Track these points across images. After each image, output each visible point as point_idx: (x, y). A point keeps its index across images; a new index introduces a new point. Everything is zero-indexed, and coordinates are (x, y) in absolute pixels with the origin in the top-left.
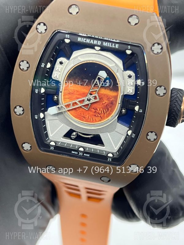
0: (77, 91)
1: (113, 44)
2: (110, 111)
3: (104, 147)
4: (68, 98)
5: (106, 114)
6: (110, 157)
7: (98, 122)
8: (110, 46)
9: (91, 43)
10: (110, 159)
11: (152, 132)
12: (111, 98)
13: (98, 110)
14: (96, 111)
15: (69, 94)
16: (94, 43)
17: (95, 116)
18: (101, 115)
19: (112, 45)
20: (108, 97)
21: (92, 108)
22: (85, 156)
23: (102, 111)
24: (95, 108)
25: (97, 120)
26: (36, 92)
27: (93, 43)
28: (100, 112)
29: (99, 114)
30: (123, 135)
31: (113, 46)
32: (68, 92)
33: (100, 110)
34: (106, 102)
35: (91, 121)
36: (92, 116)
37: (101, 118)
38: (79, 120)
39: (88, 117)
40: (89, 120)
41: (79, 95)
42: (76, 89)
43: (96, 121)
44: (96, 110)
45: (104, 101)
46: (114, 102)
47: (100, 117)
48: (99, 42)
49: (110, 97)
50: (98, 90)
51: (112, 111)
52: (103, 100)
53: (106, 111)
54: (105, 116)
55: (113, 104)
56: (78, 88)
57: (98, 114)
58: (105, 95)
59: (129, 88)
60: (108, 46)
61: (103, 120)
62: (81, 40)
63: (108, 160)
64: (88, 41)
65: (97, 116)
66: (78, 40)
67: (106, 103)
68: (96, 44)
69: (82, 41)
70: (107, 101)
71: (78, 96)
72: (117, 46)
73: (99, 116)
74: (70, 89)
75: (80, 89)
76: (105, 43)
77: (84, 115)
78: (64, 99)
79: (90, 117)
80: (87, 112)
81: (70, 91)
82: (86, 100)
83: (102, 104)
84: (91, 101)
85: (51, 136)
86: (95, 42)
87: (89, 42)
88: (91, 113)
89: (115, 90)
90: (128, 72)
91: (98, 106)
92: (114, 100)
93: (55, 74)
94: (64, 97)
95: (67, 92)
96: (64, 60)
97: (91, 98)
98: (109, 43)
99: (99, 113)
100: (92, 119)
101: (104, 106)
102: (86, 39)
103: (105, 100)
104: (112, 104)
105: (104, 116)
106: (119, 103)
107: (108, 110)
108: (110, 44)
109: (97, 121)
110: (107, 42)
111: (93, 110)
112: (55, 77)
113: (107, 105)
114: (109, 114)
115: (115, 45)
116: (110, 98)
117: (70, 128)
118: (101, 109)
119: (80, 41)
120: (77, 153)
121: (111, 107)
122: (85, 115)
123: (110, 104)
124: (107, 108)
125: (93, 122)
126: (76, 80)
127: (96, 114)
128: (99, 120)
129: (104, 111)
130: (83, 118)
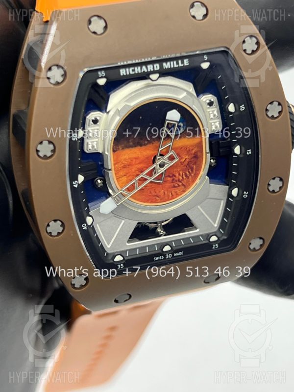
0: (136, 158)
1: (180, 62)
2: (196, 171)
3: (198, 230)
4: (125, 175)
5: (190, 177)
6: (215, 242)
7: (181, 194)
8: (175, 66)
9: (144, 72)
10: (217, 245)
11: (274, 179)
12: (192, 150)
13: (177, 175)
14: (173, 179)
15: (124, 167)
16: (149, 70)
17: (174, 187)
18: (183, 182)
19: (178, 63)
20: (187, 150)
21: (166, 177)
23: (183, 175)
24: (171, 175)
25: (178, 192)
26: (74, 186)
27: (146, 71)
28: (181, 178)
29: (181, 182)
30: (222, 200)
31: (181, 65)
32: (122, 165)
33: (179, 174)
35: (170, 197)
36: (169, 190)
38: (150, 203)
39: (163, 194)
40: (167, 198)
41: (140, 163)
42: (133, 156)
43: (178, 195)
44: (174, 178)
45: (182, 158)
46: (199, 153)
47: (183, 185)
48: (155, 65)
49: (191, 148)
50: (171, 144)
51: (199, 169)
52: (180, 158)
53: (189, 172)
54: (190, 180)
56: (135, 153)
57: (177, 182)
58: (182, 148)
59: (214, 122)
60: (172, 67)
62: (126, 72)
63: (213, 248)
64: (138, 70)
65: (176, 187)
66: (122, 74)
67: (187, 160)
68: (152, 70)
69: (128, 73)
70: (187, 157)
72: (186, 62)
73: (180, 184)
74: (124, 159)
75: (139, 154)
76: (166, 64)
77: (156, 192)
78: (117, 179)
79: (166, 193)
80: (161, 186)
81: (124, 162)
82: (158, 167)
83: (180, 164)
84: (166, 166)
85: (109, 247)
86: (150, 68)
87: (140, 72)
88: (167, 184)
90: (205, 98)
91: (175, 171)
92: (197, 150)
93: (90, 143)
94: (117, 176)
95: (120, 165)
96: (98, 115)
97: (166, 162)
98: (172, 63)
99: (179, 180)
100: (170, 194)
101: (184, 166)
102: (133, 68)
103: (183, 156)
104: (197, 158)
105: (188, 182)
106: (206, 153)
107: (192, 171)
108: (175, 62)
109: (179, 194)
110: (169, 61)
111: (169, 178)
112: (91, 148)
113: (189, 162)
114: (196, 175)
115: (183, 62)
117: (137, 222)
118: (181, 173)
119: (125, 74)
121: (195, 163)
122: (158, 192)
123: (193, 160)
124: (189, 167)
125: (174, 198)
126: (130, 141)
127: (174, 183)
128: (181, 191)
129: (186, 174)
130: (155, 199)
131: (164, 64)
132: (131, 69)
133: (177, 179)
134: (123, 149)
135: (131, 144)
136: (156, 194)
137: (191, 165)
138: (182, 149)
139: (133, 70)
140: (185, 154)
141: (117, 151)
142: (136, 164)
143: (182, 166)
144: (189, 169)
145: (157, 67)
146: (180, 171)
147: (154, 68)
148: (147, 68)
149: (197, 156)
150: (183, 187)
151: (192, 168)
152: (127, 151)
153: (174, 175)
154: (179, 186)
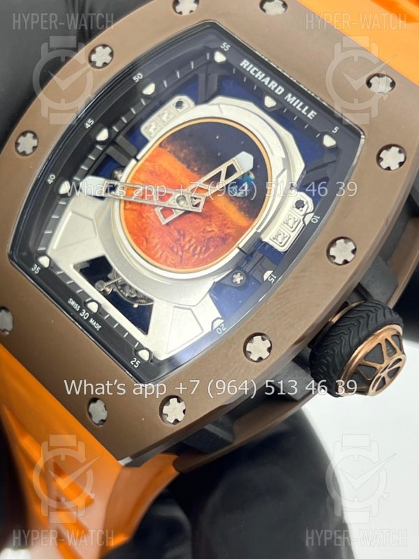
0: (170, 176)
1: (307, 108)
2: (208, 255)
3: (144, 336)
5: (196, 256)
6: (140, 359)
7: (169, 266)
8: (298, 107)
9: (264, 82)
10: (138, 363)
12: (229, 228)
13: (187, 239)
14: (179, 240)
15: (151, 173)
16: (269, 86)
17: (172, 249)
18: (184, 253)
19: (302, 107)
20: (224, 222)
21: (175, 229)
22: (90, 324)
23: (193, 245)
24: (182, 232)
25: (169, 260)
26: (87, 124)
27: (266, 83)
28: (187, 247)
29: (183, 251)
30: (202, 329)
31: (304, 111)
32: (151, 169)
33: (190, 240)
34: (213, 231)
35: (156, 257)
36: (164, 247)
37: (181, 261)
39: (154, 244)
40: (152, 253)
42: (172, 170)
43: (165, 263)
44: (182, 238)
45: (210, 225)
46: (231, 238)
47: (182, 257)
48: (280, 87)
52: (209, 223)
53: (201, 250)
54: (193, 261)
55: (224, 243)
56: (176, 169)
57: (179, 248)
58: (221, 214)
61: (182, 268)
62: (247, 67)
63: (132, 362)
64: (260, 75)
65: (174, 252)
66: (241, 65)
67: (212, 234)
69: (248, 69)
70: (216, 230)
72: (312, 115)
73: (180, 253)
74: (159, 165)
75: (178, 174)
76: (292, 97)
77: (149, 235)
78: (133, 178)
79: (158, 247)
81: (157, 167)
82: (176, 198)
83: (202, 230)
86: (273, 85)
87: (260, 79)
88: (168, 238)
89: (248, 213)
90: (302, 196)
92: (233, 233)
94: (137, 175)
95: (150, 166)
97: (187, 199)
98: (298, 101)
99: (183, 247)
100: (160, 253)
101: (203, 237)
102: (257, 70)
103: (213, 225)
104: (225, 241)
105: (189, 259)
106: (238, 247)
107: (206, 251)
108: (301, 104)
109: (168, 264)
110: (298, 95)
111: (176, 234)
113: (211, 238)
114: (204, 262)
115: (308, 111)
116: (228, 225)
117: (104, 253)
118: (193, 241)
119: (244, 67)
120: (78, 310)
121: (217, 246)
122: (152, 236)
123: (218, 239)
124: (207, 244)
125: (158, 262)
126: (185, 151)
127: (176, 246)
128: (173, 262)
129: (196, 248)
130: (143, 241)
132: (255, 69)
133: (183, 243)
134: (170, 152)
135: (182, 155)
136: (148, 236)
137: (211, 244)
138: (221, 216)
139: (255, 72)
140: (218, 223)
141: (163, 148)
143: (202, 234)
144: (204, 246)
145: (280, 90)
146: (195, 237)
147: (275, 88)
148: (270, 82)
149: (227, 240)
150: (179, 261)
151: (208, 249)
152: (171, 158)
153: (184, 236)
154: (177, 253)
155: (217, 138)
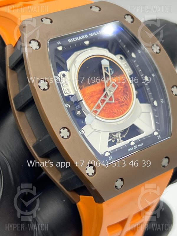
0: (94, 92)
2: (129, 95)
3: (145, 133)
4: (92, 103)
5: (128, 99)
6: (157, 135)
7: (127, 110)
9: (80, 39)
10: (159, 136)
11: (173, 87)
13: (120, 99)
14: (119, 102)
15: (90, 98)
17: (121, 106)
19: (96, 33)
22: (140, 147)
24: (117, 99)
25: (125, 109)
26: (67, 107)
28: (123, 100)
29: (124, 103)
30: (150, 112)
31: (98, 34)
32: (88, 97)
33: (121, 98)
34: (121, 89)
35: (122, 113)
36: (119, 108)
37: (127, 105)
38: (112, 118)
39: (117, 111)
40: (120, 113)
41: (97, 94)
42: (92, 90)
43: (125, 111)
44: (119, 100)
46: (126, 85)
47: (125, 104)
48: (85, 35)
53: (126, 96)
56: (92, 88)
57: (122, 103)
60: (94, 35)
61: (130, 106)
62: (71, 41)
63: (158, 138)
70: (121, 88)
71: (98, 96)
73: (124, 104)
74: (88, 93)
75: (95, 89)
79: (118, 110)
81: (88, 95)
83: (119, 92)
86: (83, 37)
87: (78, 40)
88: (117, 105)
89: (120, 74)
91: (118, 96)
94: (87, 103)
98: (93, 33)
99: (122, 102)
100: (121, 111)
104: (126, 87)
105: (127, 102)
106: (131, 83)
107: (127, 95)
111: (116, 102)
113: (123, 90)
114: (130, 98)
117: (109, 133)
118: (122, 97)
120: (133, 149)
122: (113, 110)
123: (125, 89)
125: (124, 113)
127: (121, 104)
130: (114, 115)
131: (90, 34)
132: (73, 39)
133: (121, 101)
134: (85, 87)
136: (113, 112)
137: (126, 92)
139: (75, 39)
141: (82, 89)
142: (96, 95)
143: (121, 93)
147: (85, 37)
150: (126, 106)
151: (127, 94)
152: (87, 88)
153: (118, 99)
154: (124, 105)
155: (88, 68)
